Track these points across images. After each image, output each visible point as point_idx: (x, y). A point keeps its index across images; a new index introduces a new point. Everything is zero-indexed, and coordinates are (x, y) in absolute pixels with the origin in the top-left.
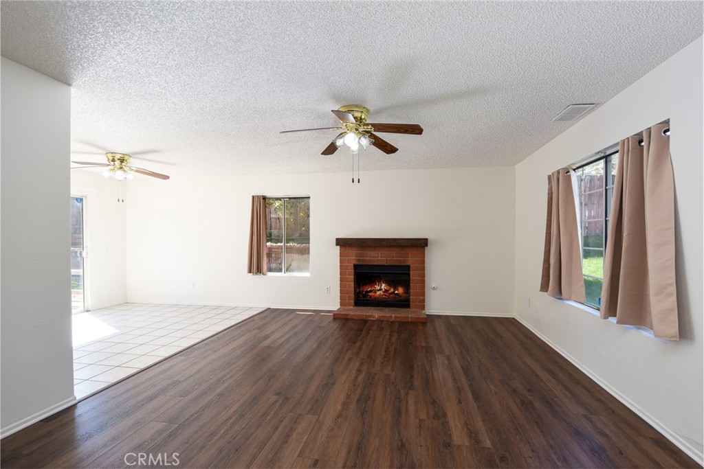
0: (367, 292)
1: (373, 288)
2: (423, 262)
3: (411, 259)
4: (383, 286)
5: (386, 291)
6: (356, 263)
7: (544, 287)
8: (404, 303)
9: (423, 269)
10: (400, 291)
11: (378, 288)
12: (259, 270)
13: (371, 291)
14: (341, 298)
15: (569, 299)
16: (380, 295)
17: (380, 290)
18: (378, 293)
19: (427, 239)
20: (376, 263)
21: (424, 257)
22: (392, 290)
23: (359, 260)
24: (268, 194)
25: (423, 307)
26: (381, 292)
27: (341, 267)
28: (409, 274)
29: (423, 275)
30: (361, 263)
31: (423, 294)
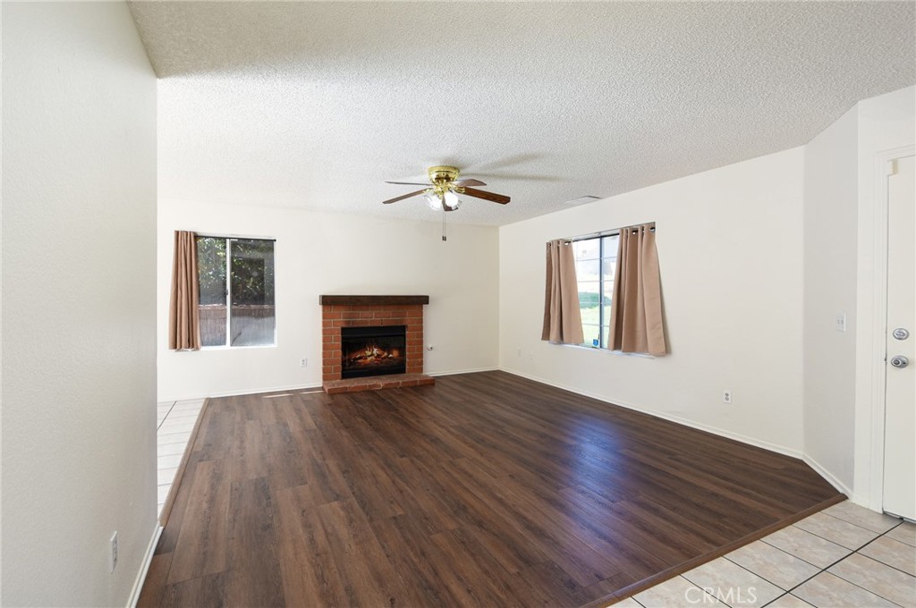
0: (355, 359)
1: (363, 354)
2: (421, 321)
3: (408, 320)
4: (375, 351)
5: (378, 356)
6: (344, 326)
7: (546, 335)
8: (399, 368)
9: (421, 329)
10: (395, 354)
11: (369, 353)
12: (191, 344)
13: (360, 358)
14: (325, 371)
15: (569, 343)
16: (371, 361)
17: (372, 355)
18: (369, 359)
19: (428, 297)
20: (369, 325)
21: (422, 316)
22: (386, 354)
23: (348, 322)
24: (201, 232)
25: (421, 370)
26: (373, 357)
27: (324, 332)
28: (404, 336)
29: (421, 336)
30: (351, 325)
31: (421, 356)
